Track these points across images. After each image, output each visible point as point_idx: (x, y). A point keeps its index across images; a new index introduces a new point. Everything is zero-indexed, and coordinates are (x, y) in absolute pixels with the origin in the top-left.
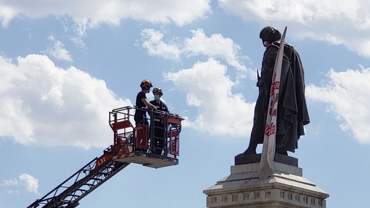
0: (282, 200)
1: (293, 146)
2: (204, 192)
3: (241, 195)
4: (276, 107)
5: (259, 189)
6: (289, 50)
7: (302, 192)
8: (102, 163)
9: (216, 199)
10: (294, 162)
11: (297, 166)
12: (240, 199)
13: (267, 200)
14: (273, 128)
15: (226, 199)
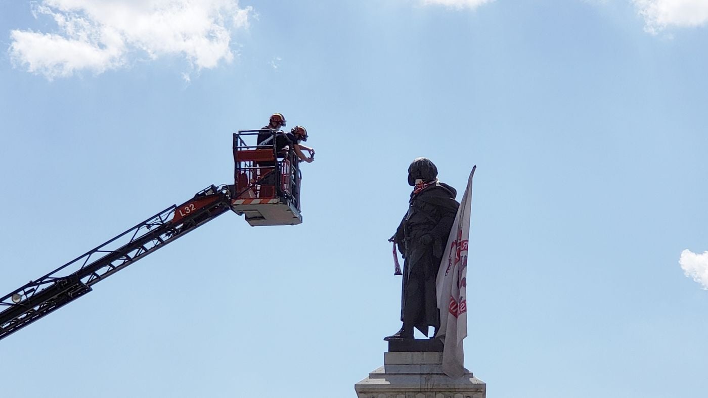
8: (187, 212)
14: (463, 304)
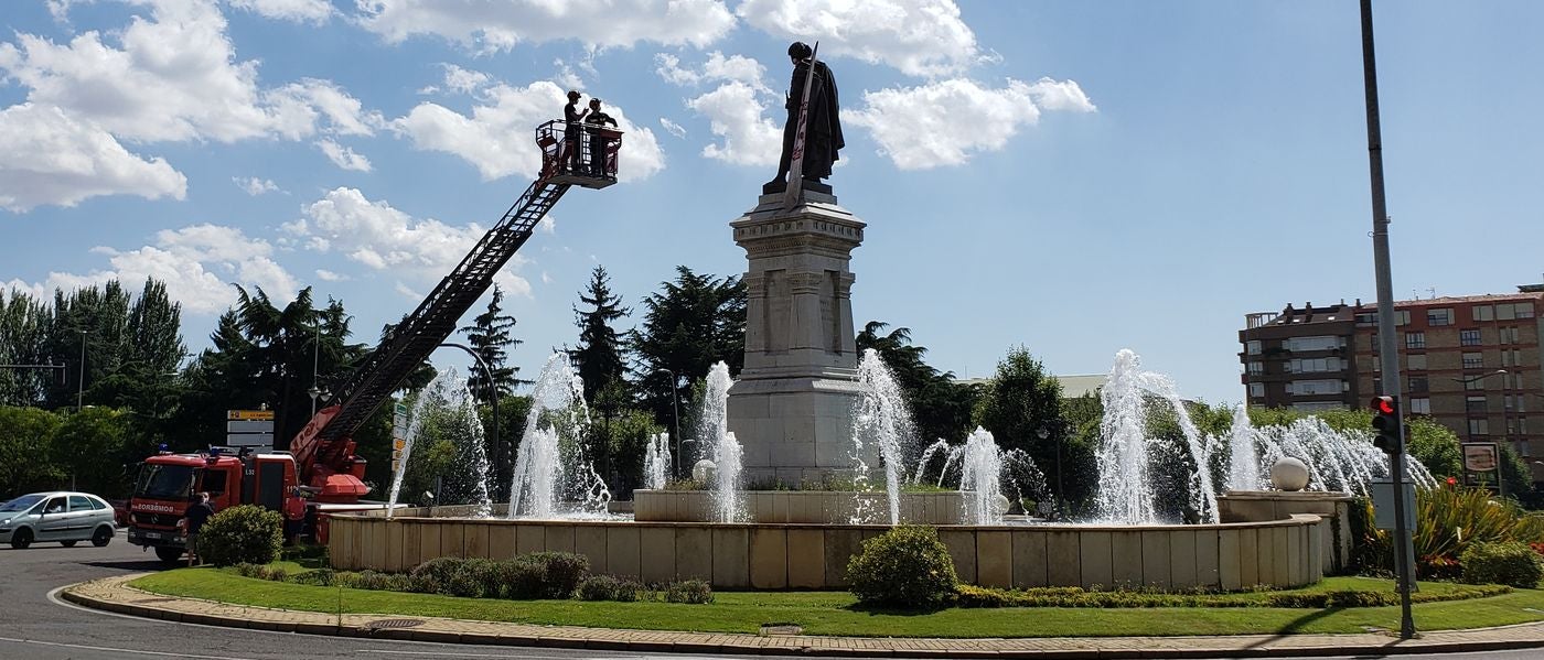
0: (815, 231)
1: (827, 172)
2: (731, 224)
3: (770, 227)
4: (803, 129)
5: (791, 220)
6: (821, 67)
7: (837, 222)
9: (743, 232)
10: (828, 189)
11: (831, 193)
12: (770, 231)
13: (798, 231)
15: (755, 232)
